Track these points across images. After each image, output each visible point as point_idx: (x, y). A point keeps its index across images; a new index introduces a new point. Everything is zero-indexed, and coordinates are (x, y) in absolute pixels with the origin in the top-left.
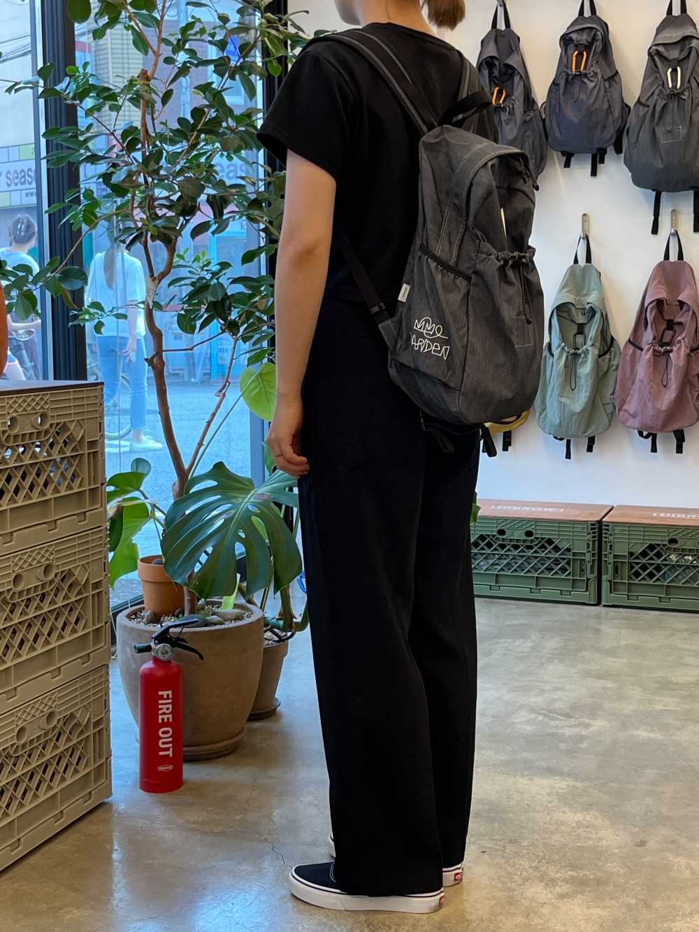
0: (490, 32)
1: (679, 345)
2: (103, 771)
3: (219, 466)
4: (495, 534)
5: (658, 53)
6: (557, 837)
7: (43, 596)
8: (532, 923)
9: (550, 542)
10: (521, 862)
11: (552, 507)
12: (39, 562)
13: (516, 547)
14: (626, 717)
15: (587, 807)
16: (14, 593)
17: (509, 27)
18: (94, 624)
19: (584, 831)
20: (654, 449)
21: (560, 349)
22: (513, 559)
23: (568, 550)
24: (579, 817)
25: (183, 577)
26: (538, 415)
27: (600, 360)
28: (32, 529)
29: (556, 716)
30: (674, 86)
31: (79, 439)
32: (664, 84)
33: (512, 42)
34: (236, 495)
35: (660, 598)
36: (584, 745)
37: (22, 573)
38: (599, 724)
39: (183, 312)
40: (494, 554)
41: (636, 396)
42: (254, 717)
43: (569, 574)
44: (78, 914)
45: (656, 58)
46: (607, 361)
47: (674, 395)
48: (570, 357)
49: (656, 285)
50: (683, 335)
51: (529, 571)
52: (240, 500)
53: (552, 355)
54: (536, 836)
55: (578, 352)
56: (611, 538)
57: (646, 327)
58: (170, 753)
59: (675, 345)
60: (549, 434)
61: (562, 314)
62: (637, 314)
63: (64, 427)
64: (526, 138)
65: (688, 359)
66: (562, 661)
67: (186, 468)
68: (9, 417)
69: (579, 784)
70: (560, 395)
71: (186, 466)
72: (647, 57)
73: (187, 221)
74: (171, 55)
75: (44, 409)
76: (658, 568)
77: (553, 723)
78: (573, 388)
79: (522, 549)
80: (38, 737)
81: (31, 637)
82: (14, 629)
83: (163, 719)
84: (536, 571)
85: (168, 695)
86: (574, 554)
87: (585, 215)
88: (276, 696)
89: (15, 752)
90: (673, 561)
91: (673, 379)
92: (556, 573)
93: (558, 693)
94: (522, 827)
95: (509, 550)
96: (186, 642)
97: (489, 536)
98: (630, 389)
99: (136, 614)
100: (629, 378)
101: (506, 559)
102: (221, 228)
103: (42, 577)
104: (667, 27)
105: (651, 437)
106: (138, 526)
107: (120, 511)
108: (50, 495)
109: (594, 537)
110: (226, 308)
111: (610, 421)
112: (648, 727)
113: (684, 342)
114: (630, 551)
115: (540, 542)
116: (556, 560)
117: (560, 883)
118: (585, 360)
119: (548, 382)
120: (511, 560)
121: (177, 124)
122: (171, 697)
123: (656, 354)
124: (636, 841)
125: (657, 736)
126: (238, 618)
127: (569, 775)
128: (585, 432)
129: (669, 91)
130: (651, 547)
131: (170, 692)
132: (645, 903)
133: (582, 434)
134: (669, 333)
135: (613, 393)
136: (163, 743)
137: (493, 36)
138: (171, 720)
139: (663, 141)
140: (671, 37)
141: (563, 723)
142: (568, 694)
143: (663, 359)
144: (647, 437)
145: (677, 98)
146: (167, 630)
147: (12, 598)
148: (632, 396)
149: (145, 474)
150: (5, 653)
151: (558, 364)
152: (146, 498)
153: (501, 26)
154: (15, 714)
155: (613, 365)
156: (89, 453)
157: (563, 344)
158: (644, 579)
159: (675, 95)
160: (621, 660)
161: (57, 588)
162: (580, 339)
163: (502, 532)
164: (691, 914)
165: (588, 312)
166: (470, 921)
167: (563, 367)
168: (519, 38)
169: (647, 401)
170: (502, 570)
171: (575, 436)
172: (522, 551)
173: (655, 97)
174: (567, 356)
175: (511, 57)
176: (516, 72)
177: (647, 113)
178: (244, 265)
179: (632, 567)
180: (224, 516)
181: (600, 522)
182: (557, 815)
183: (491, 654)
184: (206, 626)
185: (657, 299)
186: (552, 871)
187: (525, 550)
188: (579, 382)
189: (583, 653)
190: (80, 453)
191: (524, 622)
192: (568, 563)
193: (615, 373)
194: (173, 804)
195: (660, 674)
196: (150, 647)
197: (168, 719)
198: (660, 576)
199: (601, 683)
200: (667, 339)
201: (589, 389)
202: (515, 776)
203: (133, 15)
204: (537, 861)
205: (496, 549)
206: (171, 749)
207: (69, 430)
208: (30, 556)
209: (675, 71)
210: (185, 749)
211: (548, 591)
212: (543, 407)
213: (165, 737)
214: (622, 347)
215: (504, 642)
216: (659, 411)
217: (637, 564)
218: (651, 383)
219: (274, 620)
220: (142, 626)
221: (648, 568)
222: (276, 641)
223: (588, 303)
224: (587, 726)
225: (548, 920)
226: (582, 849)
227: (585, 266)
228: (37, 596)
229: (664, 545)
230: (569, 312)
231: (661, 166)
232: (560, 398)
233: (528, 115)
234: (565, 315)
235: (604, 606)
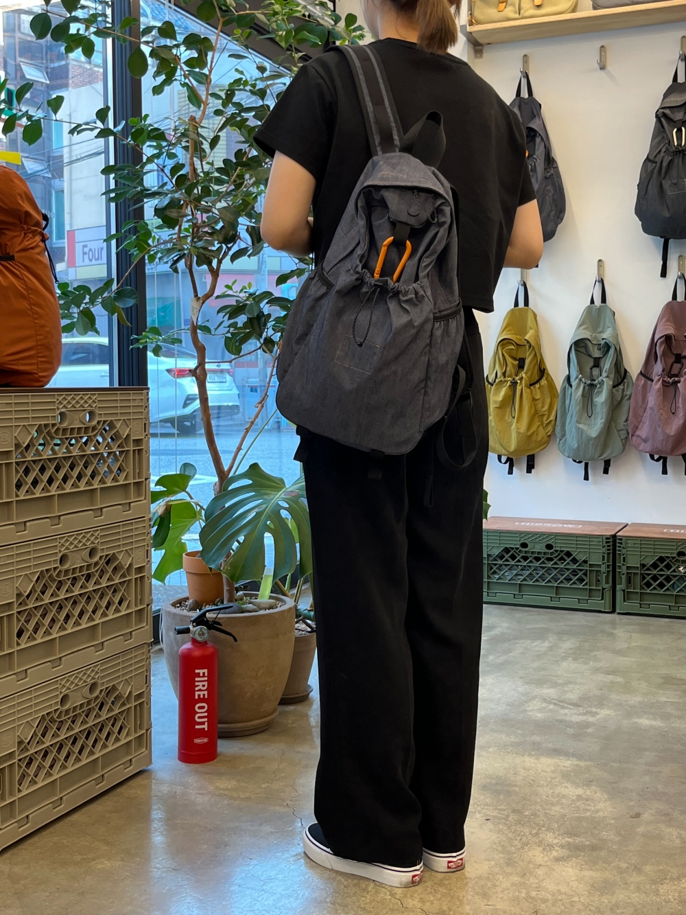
0: (515, 100)
2: (143, 740)
3: (254, 467)
4: (518, 546)
5: (665, 115)
6: (557, 808)
7: (88, 577)
8: (527, 882)
9: (568, 554)
10: (522, 829)
11: (571, 524)
12: (84, 545)
13: (537, 559)
14: (630, 707)
15: (588, 783)
16: (60, 571)
17: (532, 95)
18: (136, 606)
19: (584, 804)
20: (665, 472)
21: (577, 380)
22: (534, 570)
23: (585, 562)
24: (580, 791)
25: (216, 563)
26: (558, 440)
27: (614, 390)
28: (78, 514)
29: (566, 705)
30: (680, 144)
31: (124, 437)
32: (670, 142)
33: (534, 109)
34: (269, 492)
35: (670, 606)
36: (590, 730)
37: (68, 554)
38: (604, 713)
39: (229, 335)
40: (518, 566)
41: (647, 422)
42: (284, 702)
43: (586, 584)
44: (109, 865)
45: (662, 119)
46: (620, 391)
47: (682, 422)
48: (587, 388)
49: (665, 322)
51: (549, 581)
52: (272, 496)
53: (571, 386)
54: (538, 807)
55: (594, 383)
56: (624, 551)
57: (656, 360)
58: (205, 727)
59: (682, 376)
60: (568, 457)
61: (580, 349)
62: (648, 349)
63: (111, 425)
64: (547, 192)
66: (575, 659)
67: (226, 470)
68: (59, 411)
69: (582, 764)
70: (578, 422)
71: (226, 468)
72: (655, 119)
73: (229, 249)
74: (221, 108)
75: (92, 407)
76: (668, 579)
77: (563, 711)
78: (590, 415)
79: (543, 561)
80: (81, 704)
81: (76, 612)
82: (60, 604)
83: (199, 695)
84: (556, 581)
85: (204, 673)
86: (591, 565)
87: (600, 261)
88: (309, 683)
89: (59, 717)
90: (681, 572)
91: (681, 406)
92: (574, 583)
93: (570, 686)
94: (525, 799)
95: (531, 562)
96: (221, 625)
97: (513, 548)
98: (642, 417)
99: (180, 604)
100: (641, 407)
101: (528, 570)
102: (255, 252)
103: (87, 558)
104: (672, 93)
105: (662, 460)
106: (187, 525)
107: (168, 509)
108: (96, 485)
109: (608, 550)
110: (262, 325)
111: (624, 446)
112: (651, 716)
114: (642, 562)
115: (559, 554)
116: (574, 571)
117: (557, 848)
118: (600, 390)
119: (567, 411)
120: (533, 571)
121: (222, 164)
122: (206, 675)
123: (665, 384)
124: (631, 813)
125: (658, 723)
126: (271, 608)
127: (573, 755)
128: (601, 456)
129: (674, 149)
130: (661, 559)
131: (206, 671)
132: (635, 867)
133: (599, 457)
134: (677, 366)
135: (626, 421)
136: (199, 718)
137: (517, 103)
138: (206, 697)
139: (670, 192)
140: (676, 101)
141: (572, 711)
142: (578, 687)
143: (672, 389)
144: (658, 460)
145: (681, 154)
146: (204, 614)
147: (58, 575)
148: (644, 423)
149: (190, 476)
150: (51, 625)
151: (576, 394)
152: (191, 498)
153: (524, 94)
154: (59, 682)
155: (626, 395)
156: (134, 450)
157: (581, 376)
158: (655, 588)
159: (680, 152)
160: (628, 659)
161: (102, 570)
162: (596, 372)
163: (524, 545)
164: (679, 878)
165: (604, 347)
166: (470, 878)
167: (580, 397)
168: (540, 105)
169: (658, 427)
170: (525, 580)
171: (592, 459)
172: (543, 563)
173: (662, 154)
174: (584, 387)
175: (532, 122)
176: (538, 135)
177: (654, 168)
178: (278, 287)
179: (644, 578)
180: (257, 510)
181: (614, 536)
182: (559, 790)
183: (511, 652)
184: (242, 612)
185: (666, 335)
186: (550, 838)
187: (546, 561)
188: (595, 410)
189: (595, 653)
190: (126, 449)
191: (544, 626)
192: (585, 574)
193: (628, 401)
194: (207, 773)
195: (664, 671)
196: (189, 629)
197: (204, 695)
198: (670, 586)
199: (611, 677)
200: (675, 371)
201: (604, 416)
202: (523, 756)
203: (187, 73)
204: (537, 828)
205: (519, 561)
206: (206, 723)
207: (116, 428)
208: (76, 539)
209: (679, 131)
210: (219, 725)
211: (568, 600)
212: (563, 433)
213: (201, 711)
214: (634, 378)
215: (523, 643)
216: (668, 436)
217: (649, 575)
218: (661, 411)
219: (306, 612)
220: (185, 612)
221: (659, 579)
222: (309, 632)
223: (603, 339)
224: (594, 714)
225: (543, 880)
226: (579, 819)
227: (601, 306)
228: (82, 575)
229: (673, 558)
230: (586, 347)
231: (667, 214)
232: (578, 425)
233: (549, 172)
234: (583, 350)
235: (619, 613)
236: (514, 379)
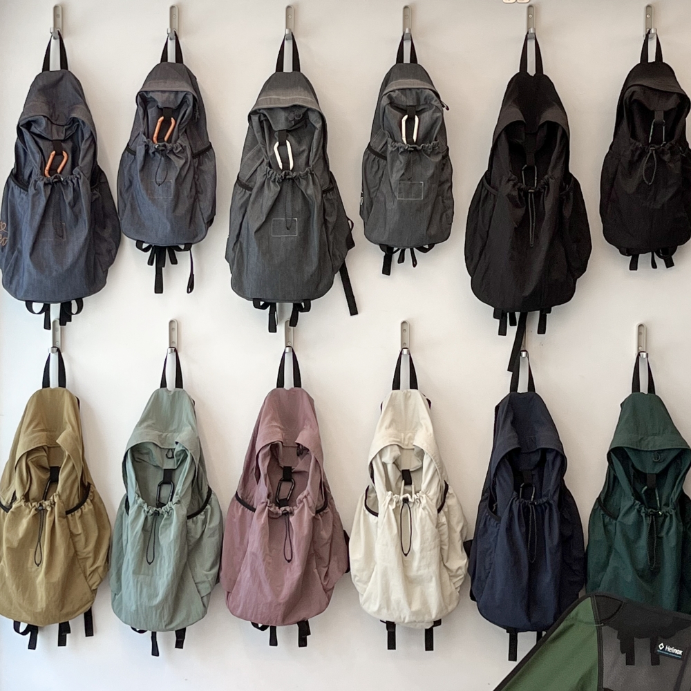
0: (41, 73)
1: (301, 505)
17: (67, 67)
20: (273, 642)
21: (137, 506)
27: (190, 522)
30: (286, 167)
32: (272, 164)
46: (200, 523)
48: (149, 518)
49: (269, 422)
50: (305, 493)
53: (129, 513)
55: (161, 511)
57: (258, 479)
59: (296, 505)
60: (125, 623)
61: (141, 458)
62: (246, 461)
65: (313, 523)
70: (137, 572)
72: (247, 124)
78: (150, 561)
87: (173, 321)
100: (238, 549)
104: (275, 87)
105: (269, 629)
111: (205, 608)
113: (307, 500)
118: (168, 522)
123: (272, 517)
128: (171, 622)
137: (46, 79)
143: (282, 524)
144: (263, 628)
151: (135, 526)
157: (141, 499)
162: (166, 490)
165: (178, 454)
167: (140, 532)
171: (160, 627)
174: (146, 518)
185: (271, 443)
188: (159, 552)
200: (284, 495)
209: (283, 146)
214: (225, 503)
218: (269, 558)
223: (177, 443)
227: (175, 392)
230: (150, 455)
232: (136, 577)
236: (41, 505)
